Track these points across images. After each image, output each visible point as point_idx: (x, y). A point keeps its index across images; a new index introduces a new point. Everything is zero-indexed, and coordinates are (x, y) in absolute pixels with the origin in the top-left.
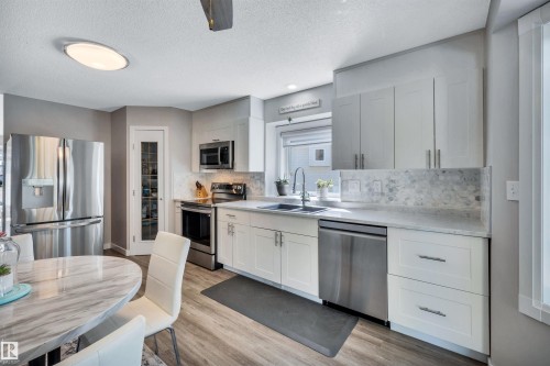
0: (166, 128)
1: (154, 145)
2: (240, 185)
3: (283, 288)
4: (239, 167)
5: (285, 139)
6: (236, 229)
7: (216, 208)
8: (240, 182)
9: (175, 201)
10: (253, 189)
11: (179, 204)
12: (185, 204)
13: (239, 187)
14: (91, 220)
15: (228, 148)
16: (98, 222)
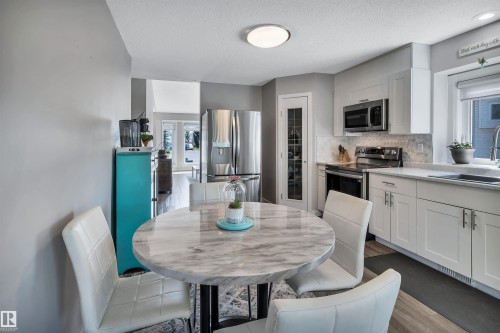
0: (310, 94)
1: (299, 111)
2: (395, 149)
3: (473, 284)
4: (394, 129)
5: (464, 90)
6: (396, 199)
7: (368, 174)
8: (394, 146)
9: (318, 164)
10: (412, 154)
11: (324, 168)
12: (329, 167)
13: (393, 152)
14: (250, 177)
15: (380, 107)
16: (255, 178)
